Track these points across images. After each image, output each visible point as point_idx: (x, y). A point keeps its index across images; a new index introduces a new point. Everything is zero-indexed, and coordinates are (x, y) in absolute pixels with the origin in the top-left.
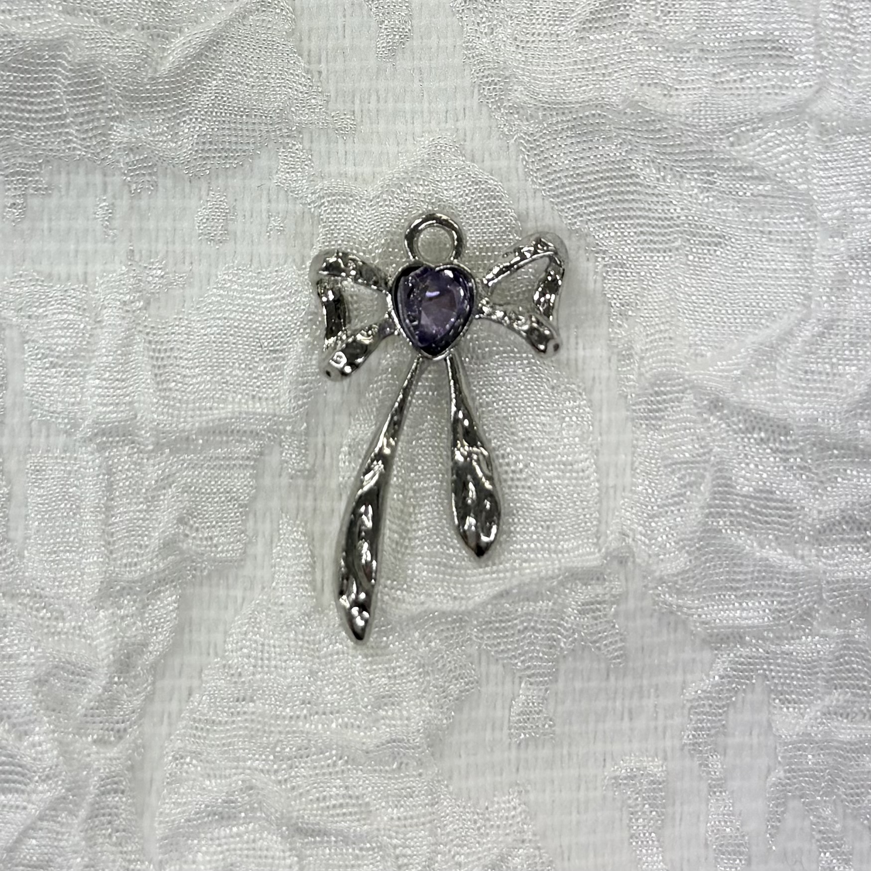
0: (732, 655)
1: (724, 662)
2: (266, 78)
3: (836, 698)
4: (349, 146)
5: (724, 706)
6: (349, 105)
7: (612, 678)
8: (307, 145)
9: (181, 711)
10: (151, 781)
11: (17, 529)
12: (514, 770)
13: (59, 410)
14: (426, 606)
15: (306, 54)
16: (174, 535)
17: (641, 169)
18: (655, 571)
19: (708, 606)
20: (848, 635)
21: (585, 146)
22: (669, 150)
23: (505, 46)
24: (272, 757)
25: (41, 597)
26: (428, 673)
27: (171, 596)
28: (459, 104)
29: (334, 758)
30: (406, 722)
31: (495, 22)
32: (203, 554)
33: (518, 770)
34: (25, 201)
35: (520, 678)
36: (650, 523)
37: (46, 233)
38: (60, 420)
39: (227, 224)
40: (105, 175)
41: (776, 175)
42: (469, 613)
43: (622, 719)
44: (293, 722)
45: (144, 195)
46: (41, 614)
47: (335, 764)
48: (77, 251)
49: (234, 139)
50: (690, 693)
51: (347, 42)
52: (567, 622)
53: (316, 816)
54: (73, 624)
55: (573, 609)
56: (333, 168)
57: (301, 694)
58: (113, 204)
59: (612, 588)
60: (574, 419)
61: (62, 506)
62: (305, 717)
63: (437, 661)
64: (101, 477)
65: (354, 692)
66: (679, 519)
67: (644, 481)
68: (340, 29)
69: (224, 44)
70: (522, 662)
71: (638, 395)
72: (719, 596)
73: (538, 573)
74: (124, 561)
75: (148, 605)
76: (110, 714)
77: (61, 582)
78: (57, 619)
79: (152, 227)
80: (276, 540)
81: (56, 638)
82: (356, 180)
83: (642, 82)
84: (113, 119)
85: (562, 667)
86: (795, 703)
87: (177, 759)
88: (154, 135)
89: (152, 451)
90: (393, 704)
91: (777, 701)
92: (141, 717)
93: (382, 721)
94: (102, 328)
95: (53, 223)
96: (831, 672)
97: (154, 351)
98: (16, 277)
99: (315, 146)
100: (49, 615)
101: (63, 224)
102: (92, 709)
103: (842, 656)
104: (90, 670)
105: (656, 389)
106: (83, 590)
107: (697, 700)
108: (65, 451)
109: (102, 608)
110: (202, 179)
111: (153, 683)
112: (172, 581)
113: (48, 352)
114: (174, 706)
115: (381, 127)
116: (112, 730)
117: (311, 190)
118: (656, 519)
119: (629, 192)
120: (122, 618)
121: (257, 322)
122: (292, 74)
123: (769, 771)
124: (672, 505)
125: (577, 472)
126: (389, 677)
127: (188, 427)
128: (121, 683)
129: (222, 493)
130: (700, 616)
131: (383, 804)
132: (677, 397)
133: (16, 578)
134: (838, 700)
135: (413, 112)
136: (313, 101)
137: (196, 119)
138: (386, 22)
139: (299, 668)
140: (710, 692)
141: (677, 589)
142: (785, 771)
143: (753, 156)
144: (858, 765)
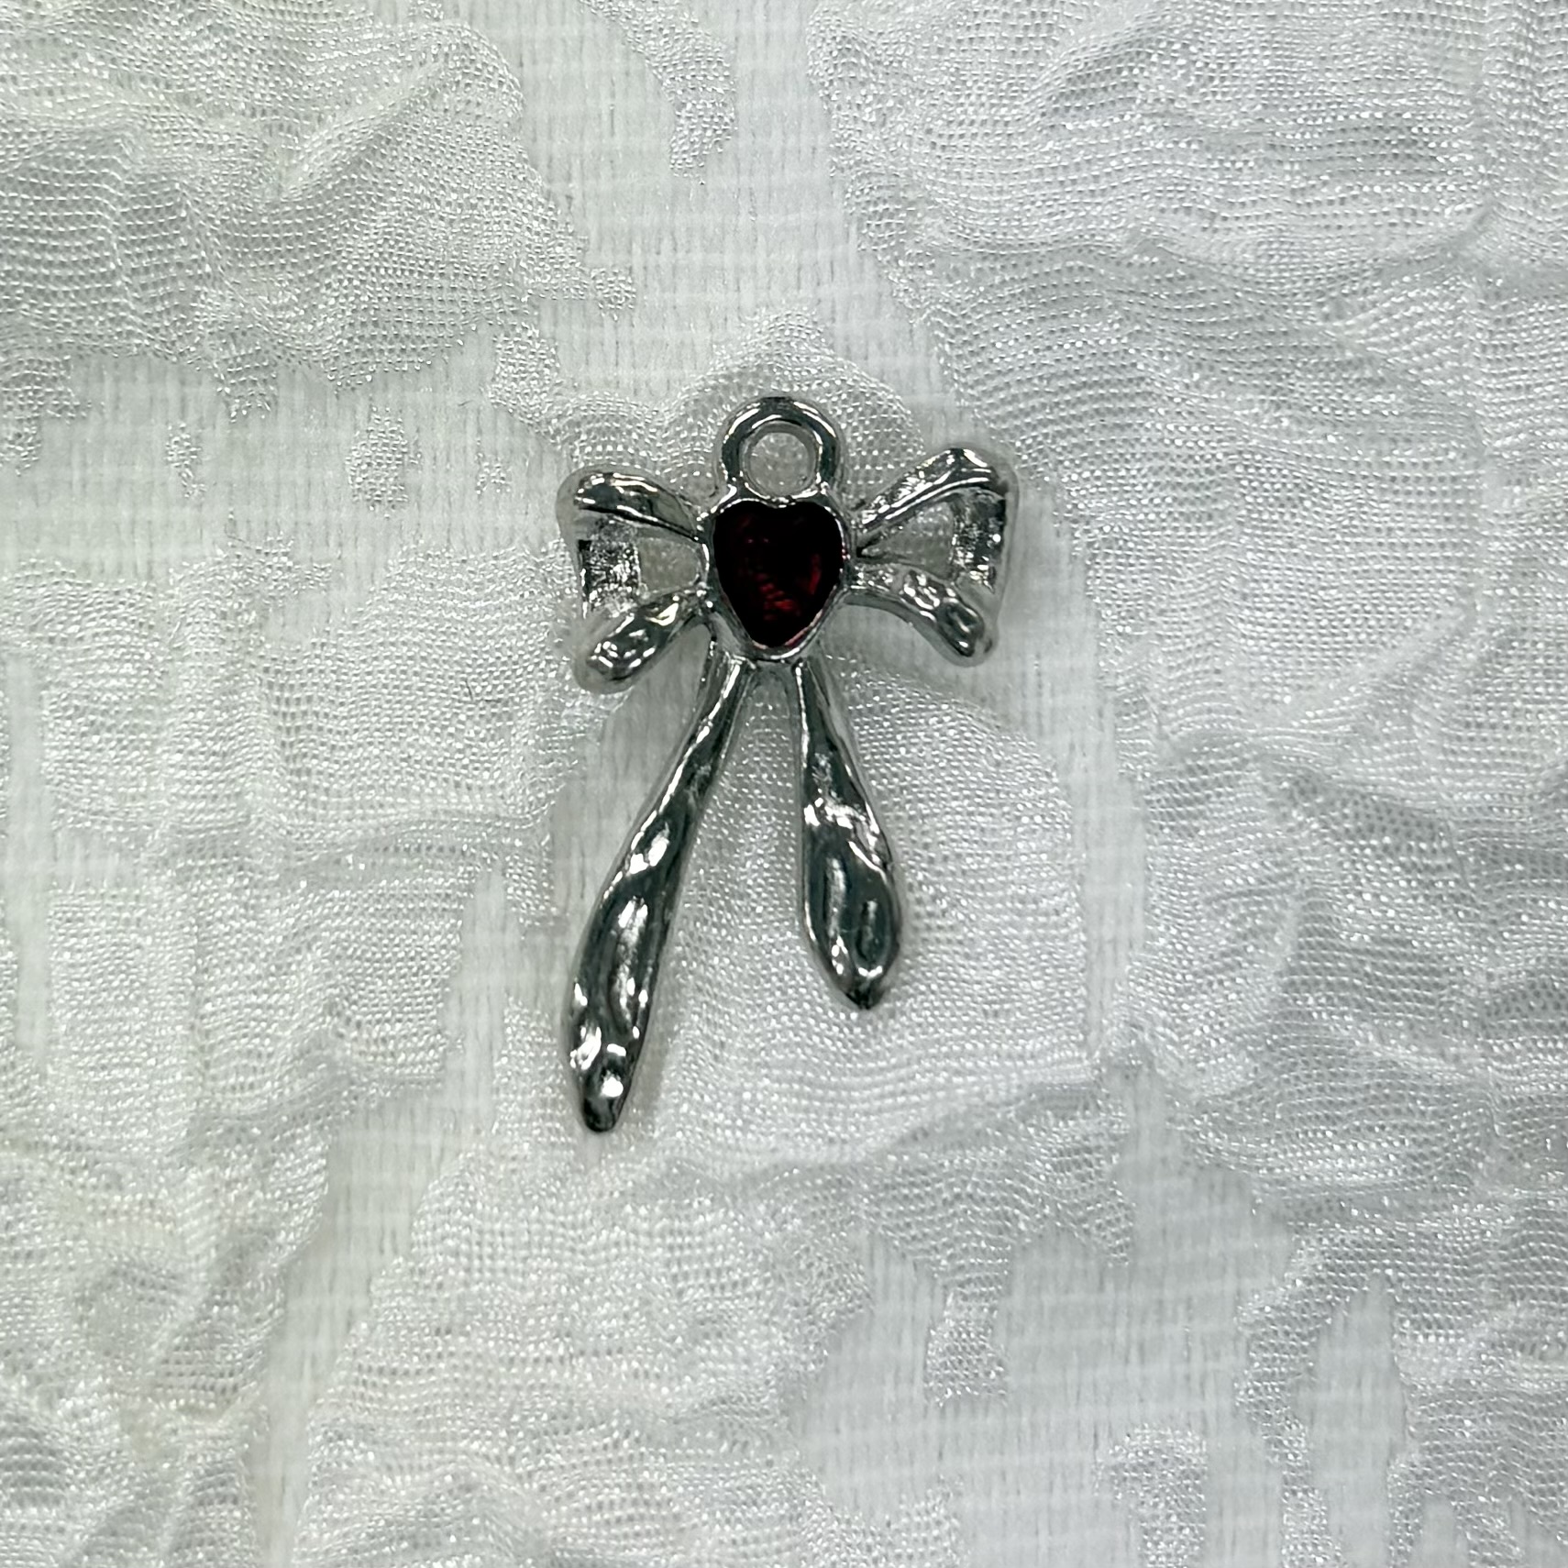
0: (1325, 1241)
1: (1311, 1255)
2: (474, 207)
3: (1514, 1314)
4: (624, 330)
5: (1311, 1334)
6: (622, 257)
7: (1110, 1286)
8: (547, 327)
9: (334, 1354)
10: (283, 1479)
11: (33, 1026)
12: (936, 1455)
13: (108, 809)
14: (779, 1156)
15: (543, 163)
16: (318, 1033)
17: (1157, 368)
18: (1190, 1091)
19: (1285, 1152)
20: (1537, 1201)
21: (1055, 326)
22: (1208, 332)
23: (910, 145)
24: (503, 1434)
25: (79, 1148)
26: (781, 1280)
27: (314, 1144)
28: (822, 253)
29: (616, 1435)
30: (744, 1367)
31: (891, 103)
32: (369, 1069)
33: (941, 1455)
34: (40, 429)
35: (945, 1287)
36: (1180, 1004)
37: (77, 489)
38: (109, 828)
39: (403, 475)
40: (183, 383)
41: (1406, 371)
42: (854, 1169)
43: (1127, 1361)
44: (540, 1370)
45: (254, 421)
46: (81, 1180)
47: (616, 1444)
48: (133, 523)
49: (416, 319)
50: (1250, 1311)
51: (618, 141)
52: (1032, 1185)
53: (586, 1537)
54: (139, 1196)
55: (1044, 1162)
56: (595, 373)
57: (554, 1318)
58: (198, 437)
59: (1112, 1124)
60: (1038, 819)
61: (116, 984)
62: (562, 1360)
63: (799, 1257)
64: (187, 929)
65: (648, 1314)
66: (1233, 996)
67: (1168, 928)
68: (605, 118)
69: (399, 143)
70: (950, 1258)
71: (1157, 775)
72: (1306, 1133)
73: (981, 1095)
74: (232, 1081)
75: (274, 1161)
76: (209, 1360)
77: (115, 1121)
78: (108, 1187)
79: (269, 478)
80: (498, 1044)
81: (110, 1221)
82: (636, 392)
83: (1163, 205)
84: (200, 279)
85: (1020, 1267)
86: (1440, 1327)
87: (331, 1440)
88: (274, 309)
89: (277, 884)
90: (719, 1335)
91: (1407, 1324)
92: (263, 1365)
93: (702, 1365)
94: (183, 660)
95: (89, 471)
96: (1505, 1269)
97: (278, 700)
98: (24, 568)
99: (562, 330)
100: (93, 1180)
101: (109, 472)
102: (177, 1348)
103: (1525, 1240)
104: (174, 1277)
105: (1189, 762)
106: (158, 1135)
107: (1263, 1325)
108: (118, 886)
109: (192, 1164)
110: (358, 392)
111: (284, 1304)
112: (318, 1118)
113: (85, 703)
114: (323, 1343)
115: (681, 298)
116: (212, 1388)
117: (557, 409)
118: (1191, 998)
119: (1133, 410)
120: (229, 1184)
121: (462, 649)
122: (521, 200)
123: (1393, 1451)
124: (1220, 971)
125: (1046, 914)
126: (712, 1288)
127: (341, 838)
128: (227, 1303)
129: (401, 960)
130: (1270, 1170)
131: (705, 1517)
132: (1228, 777)
133: (33, 1113)
134: (1517, 1320)
135: (739, 270)
136: (559, 249)
137: (350, 280)
138: (689, 106)
139: (548, 1271)
140: (1287, 1309)
141: (1229, 1123)
142: (1422, 1450)
143: (1366, 337)
144: (1553, 1437)
